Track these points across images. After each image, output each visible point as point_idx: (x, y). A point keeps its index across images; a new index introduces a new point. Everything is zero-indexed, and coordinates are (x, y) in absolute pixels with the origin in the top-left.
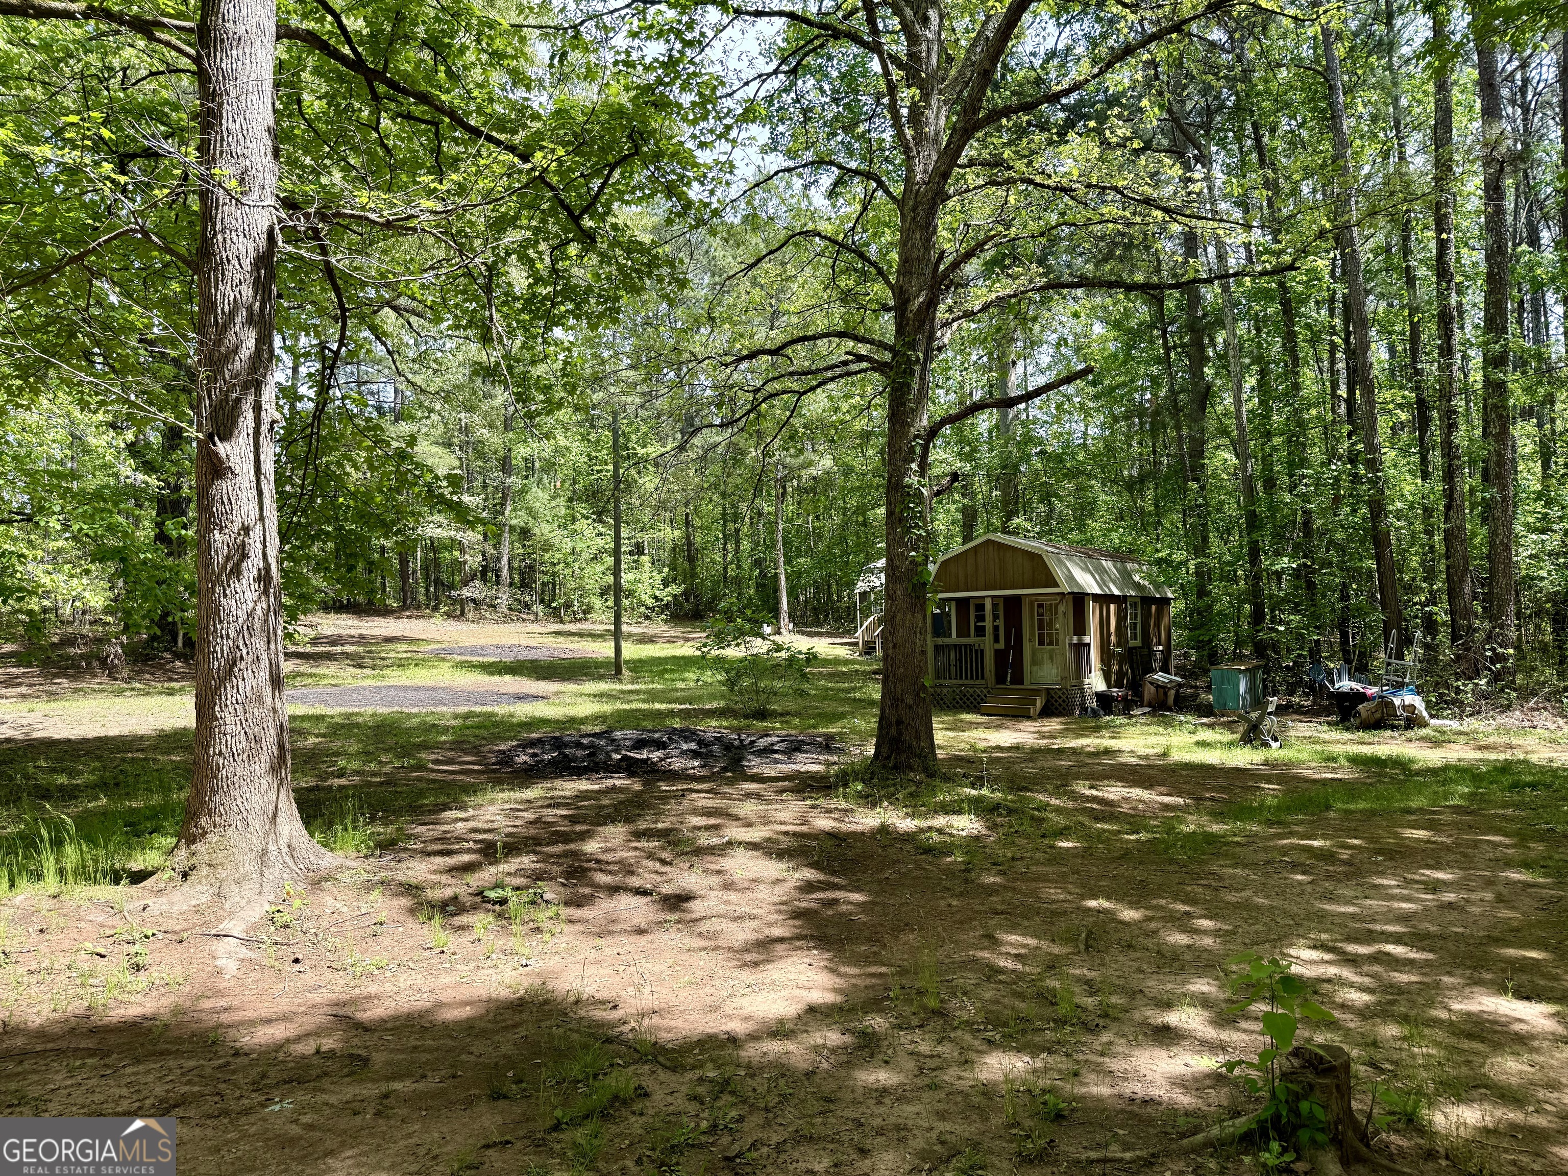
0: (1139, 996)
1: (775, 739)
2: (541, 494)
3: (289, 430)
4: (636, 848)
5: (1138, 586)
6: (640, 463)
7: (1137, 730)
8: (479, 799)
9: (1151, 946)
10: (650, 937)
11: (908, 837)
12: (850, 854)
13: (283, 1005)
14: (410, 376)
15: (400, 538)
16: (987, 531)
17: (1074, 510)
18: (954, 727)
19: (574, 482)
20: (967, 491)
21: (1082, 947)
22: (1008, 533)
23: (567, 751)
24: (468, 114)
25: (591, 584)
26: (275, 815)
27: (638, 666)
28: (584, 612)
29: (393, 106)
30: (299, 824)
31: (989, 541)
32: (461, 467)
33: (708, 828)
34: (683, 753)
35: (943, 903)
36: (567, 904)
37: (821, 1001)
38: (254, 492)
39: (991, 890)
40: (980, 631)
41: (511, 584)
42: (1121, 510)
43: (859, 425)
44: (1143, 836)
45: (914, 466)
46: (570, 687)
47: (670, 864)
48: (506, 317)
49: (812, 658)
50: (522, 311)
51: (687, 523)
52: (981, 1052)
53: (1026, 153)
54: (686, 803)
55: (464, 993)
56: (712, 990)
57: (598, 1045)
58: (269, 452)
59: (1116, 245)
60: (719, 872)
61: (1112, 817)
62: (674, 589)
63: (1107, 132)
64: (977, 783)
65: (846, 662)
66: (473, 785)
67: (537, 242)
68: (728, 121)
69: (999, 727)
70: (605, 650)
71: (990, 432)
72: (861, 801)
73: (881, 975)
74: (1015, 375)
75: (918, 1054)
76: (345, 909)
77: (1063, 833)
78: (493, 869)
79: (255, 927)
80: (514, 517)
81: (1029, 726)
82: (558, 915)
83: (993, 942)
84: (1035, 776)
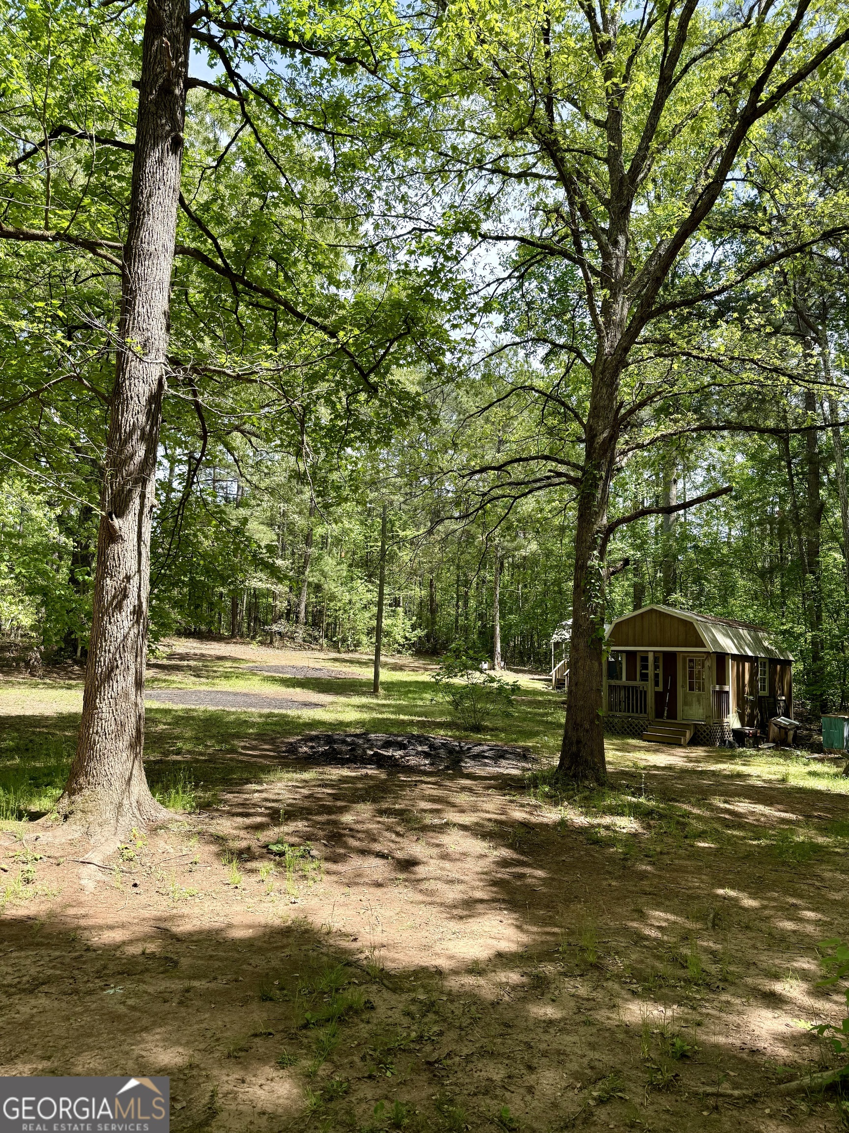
0: (752, 967)
1: (486, 748)
2: (330, 561)
3: (163, 512)
4: (379, 822)
5: (766, 650)
6: (401, 542)
7: (763, 760)
8: (271, 777)
9: (764, 928)
10: (385, 890)
11: (583, 831)
12: (537, 840)
13: (123, 917)
14: (249, 477)
15: (232, 587)
16: (652, 602)
17: (720, 590)
18: (622, 749)
19: (354, 553)
20: (637, 571)
21: (710, 925)
22: (668, 605)
23: (335, 746)
24: (297, 304)
25: (360, 626)
26: (130, 779)
27: (390, 687)
28: (355, 646)
29: (247, 298)
30: (145, 787)
31: (652, 610)
32: (278, 541)
33: (432, 811)
34: (418, 753)
35: (605, 883)
36: (327, 859)
37: (507, 950)
38: (136, 553)
39: (643, 875)
40: (644, 677)
41: (306, 624)
42: (756, 592)
43: (557, 521)
44: (763, 842)
45: (595, 552)
46: (342, 699)
47: (402, 836)
48: (314, 440)
49: (516, 688)
50: (325, 437)
51: (431, 586)
52: (627, 1000)
53: (686, 334)
54: (417, 791)
55: (249, 919)
56: (427, 934)
57: (339, 967)
58: (148, 526)
59: (754, 400)
60: (438, 845)
61: (741, 826)
62: (419, 632)
63: (747, 321)
64: (637, 793)
65: (542, 693)
66: (268, 766)
67: (338, 391)
68: (473, 311)
69: (656, 751)
70: (367, 674)
71: (656, 530)
72: (547, 800)
73: (554, 934)
74: (676, 490)
75: (578, 997)
76: (172, 850)
77: (701, 835)
78: (276, 829)
79: (109, 858)
80: (312, 576)
81: (680, 751)
82: (319, 867)
83: (642, 916)
84: (682, 790)
